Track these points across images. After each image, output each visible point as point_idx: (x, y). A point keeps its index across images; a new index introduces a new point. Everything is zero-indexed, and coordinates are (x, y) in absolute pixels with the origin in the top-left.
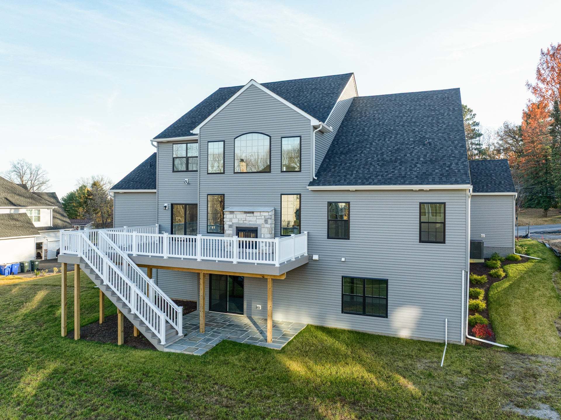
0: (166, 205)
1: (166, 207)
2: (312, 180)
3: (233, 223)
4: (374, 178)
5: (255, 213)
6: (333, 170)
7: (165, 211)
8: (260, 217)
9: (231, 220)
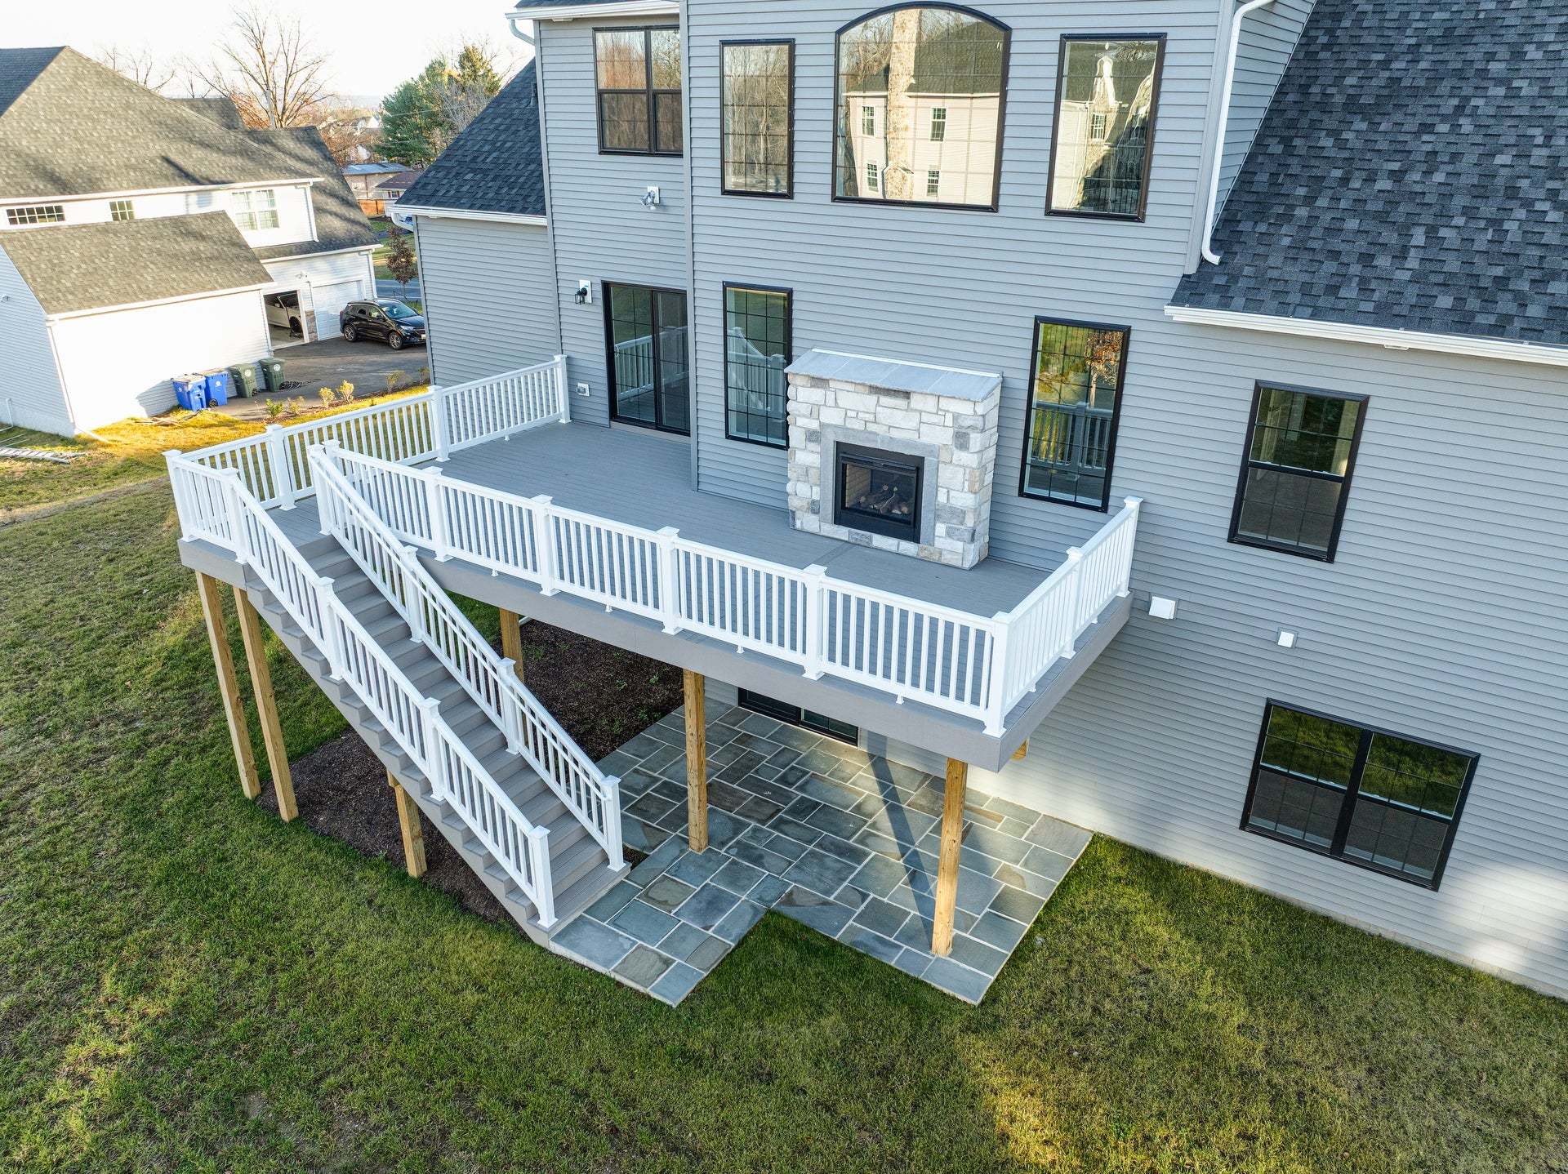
0: (584, 283)
1: (583, 293)
2: (1192, 269)
3: (822, 425)
4: (1525, 286)
5: (914, 397)
6: (1302, 212)
7: (579, 307)
8: (935, 419)
9: (814, 411)
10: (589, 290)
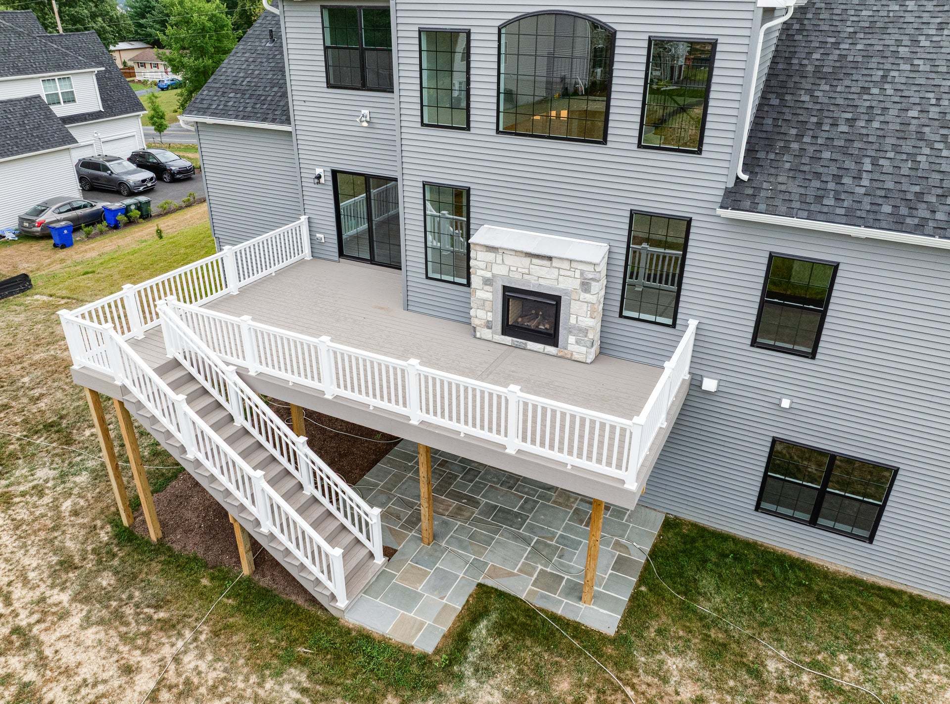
0: (319, 171)
1: (319, 177)
2: (731, 184)
3: (493, 275)
5: (555, 260)
8: (569, 273)
9: (488, 266)
10: (322, 175)
